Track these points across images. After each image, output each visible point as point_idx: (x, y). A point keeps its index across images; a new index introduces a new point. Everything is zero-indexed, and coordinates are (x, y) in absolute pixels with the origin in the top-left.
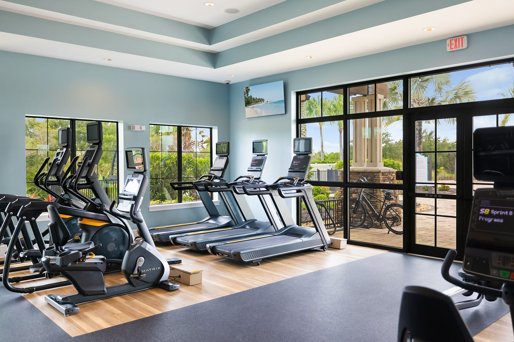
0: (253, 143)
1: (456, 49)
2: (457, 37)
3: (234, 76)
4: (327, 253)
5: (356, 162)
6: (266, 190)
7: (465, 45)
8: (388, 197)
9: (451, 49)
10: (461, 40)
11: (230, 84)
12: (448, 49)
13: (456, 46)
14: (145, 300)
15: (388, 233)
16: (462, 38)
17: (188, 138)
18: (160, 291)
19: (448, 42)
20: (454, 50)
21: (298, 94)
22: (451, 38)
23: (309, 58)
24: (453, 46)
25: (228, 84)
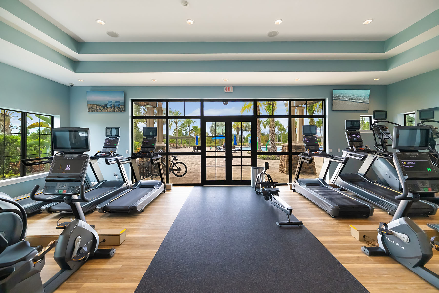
0: (106, 128)
1: (229, 92)
2: (229, 86)
3: (83, 81)
4: (166, 193)
5: (158, 142)
6: (128, 160)
7: (232, 91)
8: (175, 159)
9: (226, 91)
10: (231, 88)
11: (73, 86)
12: (225, 91)
13: (229, 90)
14: (99, 279)
15: (176, 177)
16: (231, 87)
17: (7, 122)
18: (97, 262)
19: (225, 88)
20: (228, 92)
21: (133, 101)
22: (227, 86)
23: (153, 80)
24: (227, 90)
25: (72, 86)
